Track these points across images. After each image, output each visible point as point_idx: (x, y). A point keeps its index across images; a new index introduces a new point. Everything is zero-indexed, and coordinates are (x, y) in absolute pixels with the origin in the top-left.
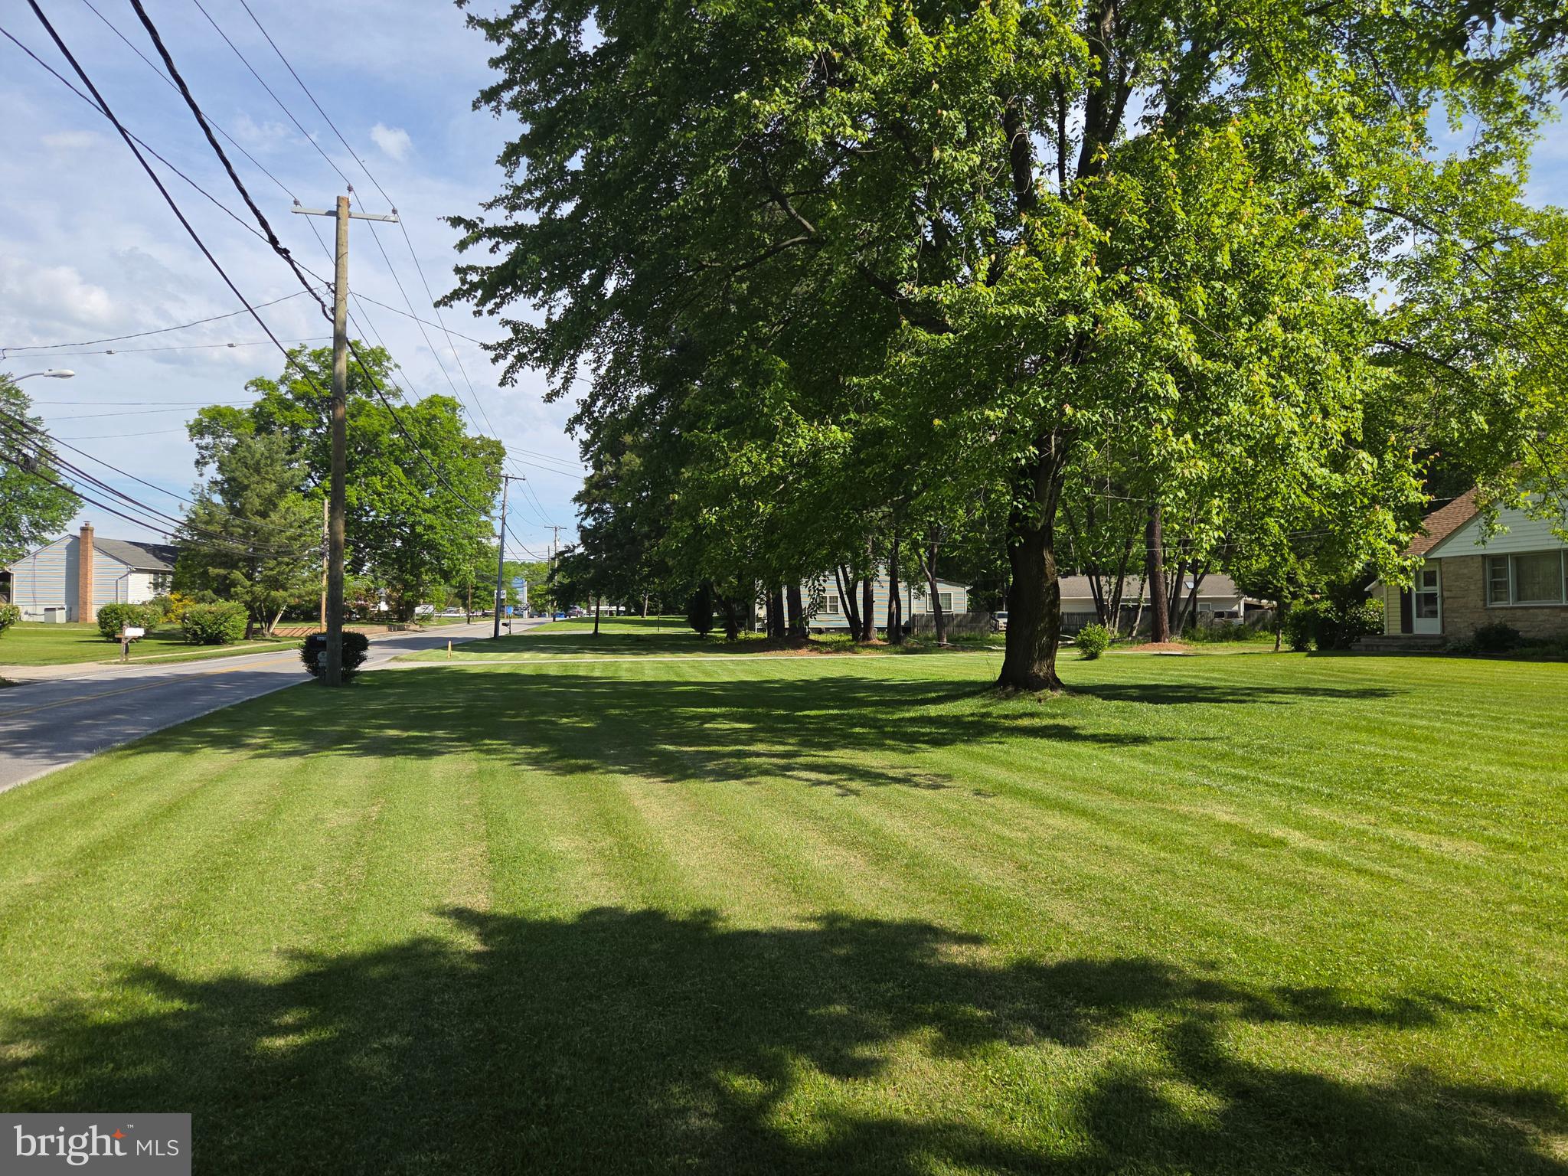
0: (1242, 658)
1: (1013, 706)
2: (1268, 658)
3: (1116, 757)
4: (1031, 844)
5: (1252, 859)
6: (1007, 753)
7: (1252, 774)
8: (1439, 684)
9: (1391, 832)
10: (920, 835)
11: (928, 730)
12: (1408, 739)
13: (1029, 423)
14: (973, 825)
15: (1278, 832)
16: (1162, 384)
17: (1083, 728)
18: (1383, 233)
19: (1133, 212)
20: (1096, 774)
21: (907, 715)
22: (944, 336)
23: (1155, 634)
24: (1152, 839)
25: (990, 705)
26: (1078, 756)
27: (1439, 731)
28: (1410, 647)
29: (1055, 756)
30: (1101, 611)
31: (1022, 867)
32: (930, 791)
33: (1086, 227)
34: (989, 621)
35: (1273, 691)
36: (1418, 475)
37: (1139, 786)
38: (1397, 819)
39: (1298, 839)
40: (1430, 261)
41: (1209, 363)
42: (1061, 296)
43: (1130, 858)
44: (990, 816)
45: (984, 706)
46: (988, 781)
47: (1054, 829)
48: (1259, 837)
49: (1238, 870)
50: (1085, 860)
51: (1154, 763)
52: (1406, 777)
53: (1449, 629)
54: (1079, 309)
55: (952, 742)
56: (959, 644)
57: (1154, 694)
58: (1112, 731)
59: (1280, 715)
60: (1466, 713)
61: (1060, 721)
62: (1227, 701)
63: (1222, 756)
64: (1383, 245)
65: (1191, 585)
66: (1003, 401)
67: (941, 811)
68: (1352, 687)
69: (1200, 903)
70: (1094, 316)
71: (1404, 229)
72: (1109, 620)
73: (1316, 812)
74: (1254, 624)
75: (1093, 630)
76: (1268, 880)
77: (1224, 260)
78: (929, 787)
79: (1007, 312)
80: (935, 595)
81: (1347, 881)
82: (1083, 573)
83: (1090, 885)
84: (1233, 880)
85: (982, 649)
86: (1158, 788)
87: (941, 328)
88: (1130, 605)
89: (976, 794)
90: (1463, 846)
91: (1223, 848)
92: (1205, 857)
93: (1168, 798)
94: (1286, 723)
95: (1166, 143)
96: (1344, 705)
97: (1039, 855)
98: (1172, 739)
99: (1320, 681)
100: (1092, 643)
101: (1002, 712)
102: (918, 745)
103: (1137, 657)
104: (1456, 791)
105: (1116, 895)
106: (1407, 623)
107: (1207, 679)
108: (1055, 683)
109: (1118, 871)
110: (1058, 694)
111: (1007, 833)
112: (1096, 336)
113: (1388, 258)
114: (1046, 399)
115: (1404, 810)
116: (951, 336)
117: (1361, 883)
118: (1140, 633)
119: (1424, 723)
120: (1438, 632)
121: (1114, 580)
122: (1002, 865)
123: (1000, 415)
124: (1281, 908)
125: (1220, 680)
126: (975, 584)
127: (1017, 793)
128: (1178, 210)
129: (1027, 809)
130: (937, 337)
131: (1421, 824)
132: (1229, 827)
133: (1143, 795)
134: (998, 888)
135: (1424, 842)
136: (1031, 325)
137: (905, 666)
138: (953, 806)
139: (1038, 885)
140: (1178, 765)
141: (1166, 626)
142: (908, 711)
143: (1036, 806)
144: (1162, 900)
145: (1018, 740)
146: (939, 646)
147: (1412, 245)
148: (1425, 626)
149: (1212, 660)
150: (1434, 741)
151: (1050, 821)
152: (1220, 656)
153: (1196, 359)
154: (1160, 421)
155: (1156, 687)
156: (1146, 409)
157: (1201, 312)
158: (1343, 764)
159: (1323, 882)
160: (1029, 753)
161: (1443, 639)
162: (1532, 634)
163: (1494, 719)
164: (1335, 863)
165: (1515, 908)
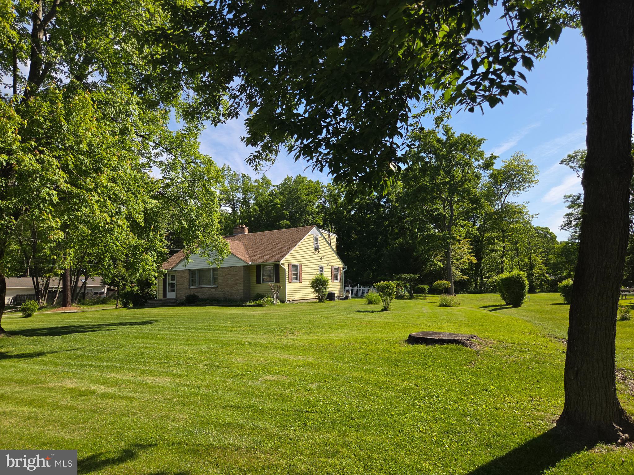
0: (102, 312)
2: (112, 311)
3: (25, 364)
5: (79, 404)
7: (90, 363)
8: (171, 317)
9: (139, 379)
12: (155, 339)
15: (93, 388)
16: (50, 195)
17: (10, 352)
18: (156, 151)
20: (11, 375)
23: (64, 303)
24: (31, 403)
26: (4, 367)
27: (167, 335)
28: (165, 303)
30: (38, 294)
33: (15, 116)
35: (109, 325)
37: (32, 378)
38: (143, 372)
39: (101, 389)
48: (84, 392)
49: (70, 409)
51: (44, 365)
52: (151, 355)
53: (178, 296)
57: (53, 332)
58: (27, 352)
59: (110, 335)
60: (177, 327)
62: (88, 331)
63: (79, 357)
65: (83, 281)
68: (141, 321)
69: (46, 430)
71: (163, 152)
72: (42, 297)
73: (113, 375)
74: (110, 297)
75: (30, 303)
76: (81, 411)
77: (84, 146)
81: (116, 403)
82: (29, 276)
84: (65, 415)
86: (42, 377)
88: (54, 290)
90: (164, 379)
91: (65, 400)
92: (55, 406)
93: (46, 381)
94: (111, 338)
95: (58, 92)
96: (136, 328)
98: (57, 352)
99: (129, 319)
100: (29, 309)
104: (167, 358)
106: (165, 295)
107: (82, 322)
110: (1, 337)
113: (158, 160)
115: (147, 368)
117: (122, 403)
118: (57, 303)
119: (163, 332)
120: (175, 297)
124: (84, 423)
125: (88, 322)
128: (63, 120)
131: (152, 373)
132: (72, 390)
133: (33, 382)
135: (150, 380)
140: (56, 364)
141: (69, 300)
144: (26, 432)
148: (171, 296)
149: (87, 313)
150: (164, 339)
155: (56, 328)
158: (129, 353)
159: (106, 406)
161: (176, 300)
162: (202, 297)
163: (186, 328)
164: (114, 397)
165: (175, 400)
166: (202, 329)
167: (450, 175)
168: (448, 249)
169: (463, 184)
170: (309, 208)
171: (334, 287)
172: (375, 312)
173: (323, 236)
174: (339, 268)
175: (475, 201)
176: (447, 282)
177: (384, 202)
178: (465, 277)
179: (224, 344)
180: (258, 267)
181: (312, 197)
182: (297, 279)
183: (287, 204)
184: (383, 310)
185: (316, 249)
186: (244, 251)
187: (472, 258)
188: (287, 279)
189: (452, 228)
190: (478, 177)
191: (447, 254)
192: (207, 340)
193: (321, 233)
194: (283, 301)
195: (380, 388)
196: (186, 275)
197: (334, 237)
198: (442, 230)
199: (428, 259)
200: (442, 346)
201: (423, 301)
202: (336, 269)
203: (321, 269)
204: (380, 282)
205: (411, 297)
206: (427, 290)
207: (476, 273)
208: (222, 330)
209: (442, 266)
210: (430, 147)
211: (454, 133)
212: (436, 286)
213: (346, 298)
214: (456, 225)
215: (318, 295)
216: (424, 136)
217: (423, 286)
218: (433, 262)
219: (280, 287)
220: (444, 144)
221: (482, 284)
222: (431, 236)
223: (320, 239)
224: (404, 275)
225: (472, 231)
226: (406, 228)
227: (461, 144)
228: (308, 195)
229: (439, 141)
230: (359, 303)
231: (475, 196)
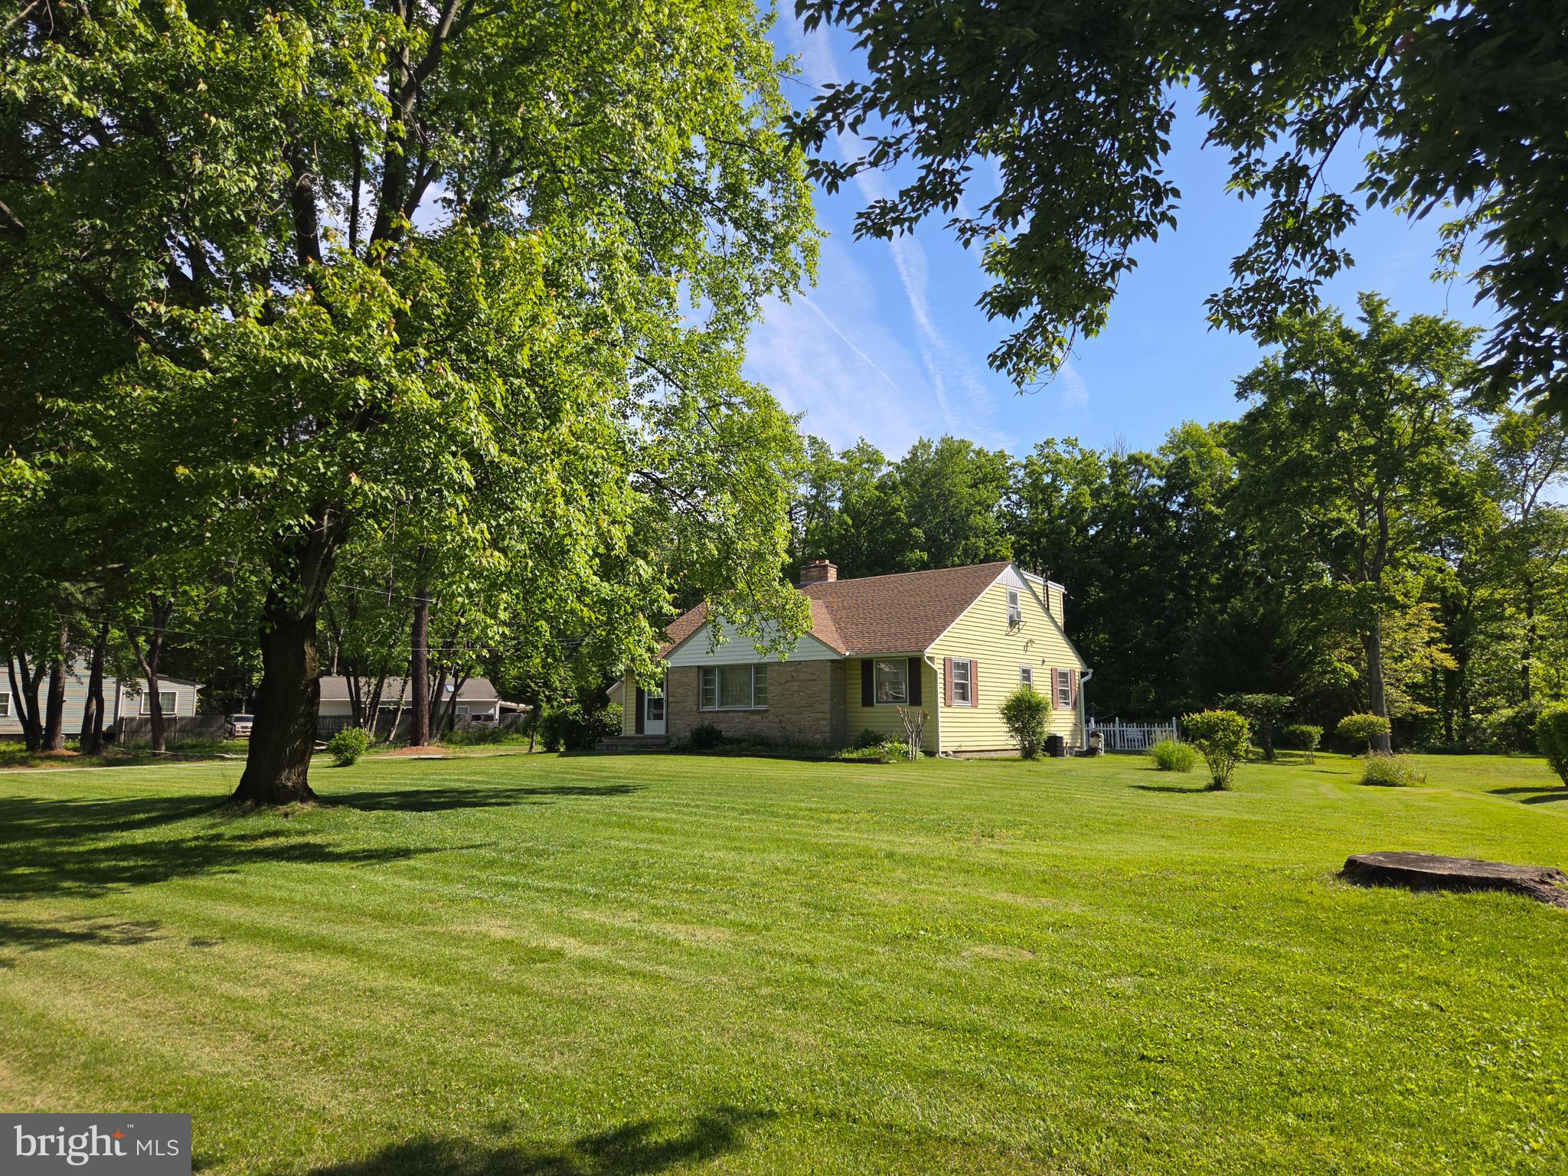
0: (501, 760)
1: (252, 824)
2: (525, 759)
3: (377, 875)
4: (273, 1001)
5: (532, 979)
6: (243, 883)
7: (522, 881)
8: (669, 778)
9: (653, 927)
10: (110, 1012)
11: (132, 863)
12: (652, 831)
13: (305, 488)
14: (191, 988)
15: (553, 943)
16: (459, 470)
17: (336, 845)
18: (640, 380)
19: (433, 289)
20: (355, 899)
21: (101, 845)
22: (199, 373)
23: (413, 737)
24: (423, 971)
25: (221, 824)
26: (334, 879)
27: (675, 822)
28: (643, 746)
29: (306, 881)
30: (357, 714)
31: (261, 1038)
32: (132, 948)
33: (386, 290)
34: (222, 726)
35: (532, 792)
36: (670, 590)
37: (406, 908)
38: (656, 912)
39: (574, 948)
40: (675, 411)
41: (505, 456)
42: (351, 355)
43: (400, 1000)
44: (216, 971)
45: (212, 826)
46: (215, 924)
47: (304, 976)
48: (535, 950)
49: (519, 994)
50: (344, 1013)
51: (421, 879)
52: (657, 869)
53: (671, 730)
54: (371, 373)
55: (164, 877)
56: (180, 753)
57: (416, 801)
58: (373, 846)
59: (542, 816)
60: (692, 804)
61: (311, 839)
62: (490, 805)
63: (492, 863)
64: (640, 390)
65: (451, 689)
66: (273, 458)
67: (145, 973)
68: (601, 785)
69: (483, 1044)
70: (389, 384)
71: (656, 379)
72: (366, 723)
73: (586, 915)
74: (508, 727)
75: (349, 734)
76: (549, 1001)
77: (523, 360)
78: (124, 942)
79: (284, 359)
80: (153, 694)
81: (624, 987)
82: (339, 673)
83: (351, 1046)
84: (514, 1008)
85: (212, 757)
86: (428, 907)
87: (198, 363)
88: (391, 707)
89: (194, 944)
90: (714, 933)
91: (500, 970)
92: (483, 984)
93: (440, 918)
94: (548, 824)
95: (469, 230)
96: (596, 802)
97: (285, 1016)
98: (437, 850)
99: (572, 780)
100: (347, 747)
101: (237, 833)
102: (109, 885)
103: (395, 762)
104: (697, 879)
105: (386, 1053)
106: (640, 726)
107: (470, 782)
108: (306, 794)
109: (387, 1020)
110: (308, 807)
111: (240, 992)
112: (390, 407)
113: (644, 402)
114: (327, 465)
115: (661, 903)
116: (209, 375)
117: (637, 988)
118: (397, 737)
119: (662, 815)
120: (663, 732)
121: (374, 681)
122: (232, 1039)
123: (269, 474)
124: (567, 1033)
125: (483, 782)
126: (208, 683)
127: (255, 934)
128: (481, 299)
129: (270, 956)
130: (188, 373)
131: (675, 915)
132: (506, 944)
133: (411, 919)
134: (226, 1075)
135: (682, 934)
136: (312, 380)
137: (102, 782)
138: (163, 965)
139: (283, 1060)
140: (446, 878)
141: (426, 730)
142: (104, 839)
143: (282, 950)
144: (439, 1047)
145: (257, 865)
146: (154, 755)
147: (663, 394)
148: (654, 728)
149: (473, 763)
150: (673, 832)
151: (299, 967)
152: (480, 758)
153: (494, 449)
154: (453, 505)
155: (418, 792)
156: (440, 491)
157: (498, 405)
158: (603, 861)
159: (604, 993)
160: (272, 881)
161: (667, 739)
162: (730, 734)
163: (715, 808)
164: (610, 970)
165: (764, 991)
166: (754, 811)
167: (1379, 429)
168: (1373, 629)
169: (1414, 454)
170: (976, 520)
171: (1061, 722)
172: (1190, 791)
173: (1030, 588)
174: (1073, 672)
175: (1456, 498)
176: (1381, 720)
177: (1180, 505)
178: (1422, 708)
179: (826, 855)
180: (867, 665)
181: (984, 493)
182: (964, 697)
183: (918, 511)
184: (1210, 788)
185: (1013, 623)
186: (830, 623)
187: (1442, 655)
188: (941, 695)
189: (1382, 575)
190: (1463, 431)
191: (1371, 644)
192: (780, 842)
193: (1025, 582)
194: (930, 753)
195: (1329, 1008)
196: (692, 679)
197: (1057, 591)
198: (1356, 577)
199: (1315, 655)
200: (1467, 896)
201: (1307, 767)
202: (1064, 675)
203: (1026, 674)
204: (1200, 711)
205: (1268, 758)
206: (1317, 739)
207: (1449, 696)
208: (803, 818)
209: (1356, 674)
210: (1321, 355)
211: (1394, 315)
212: (1347, 729)
213: (1092, 752)
214: (1395, 564)
215: (1022, 740)
216: (1304, 326)
217: (1304, 728)
218: (1330, 663)
219: (925, 716)
220: (1364, 346)
221: (1467, 729)
222: (1320, 596)
223: (1024, 598)
224: (1248, 698)
225: (1443, 581)
226: (1247, 573)
227: (1415, 345)
228: (974, 485)
229: (1347, 336)
230: (1134, 767)
231: (1455, 484)
